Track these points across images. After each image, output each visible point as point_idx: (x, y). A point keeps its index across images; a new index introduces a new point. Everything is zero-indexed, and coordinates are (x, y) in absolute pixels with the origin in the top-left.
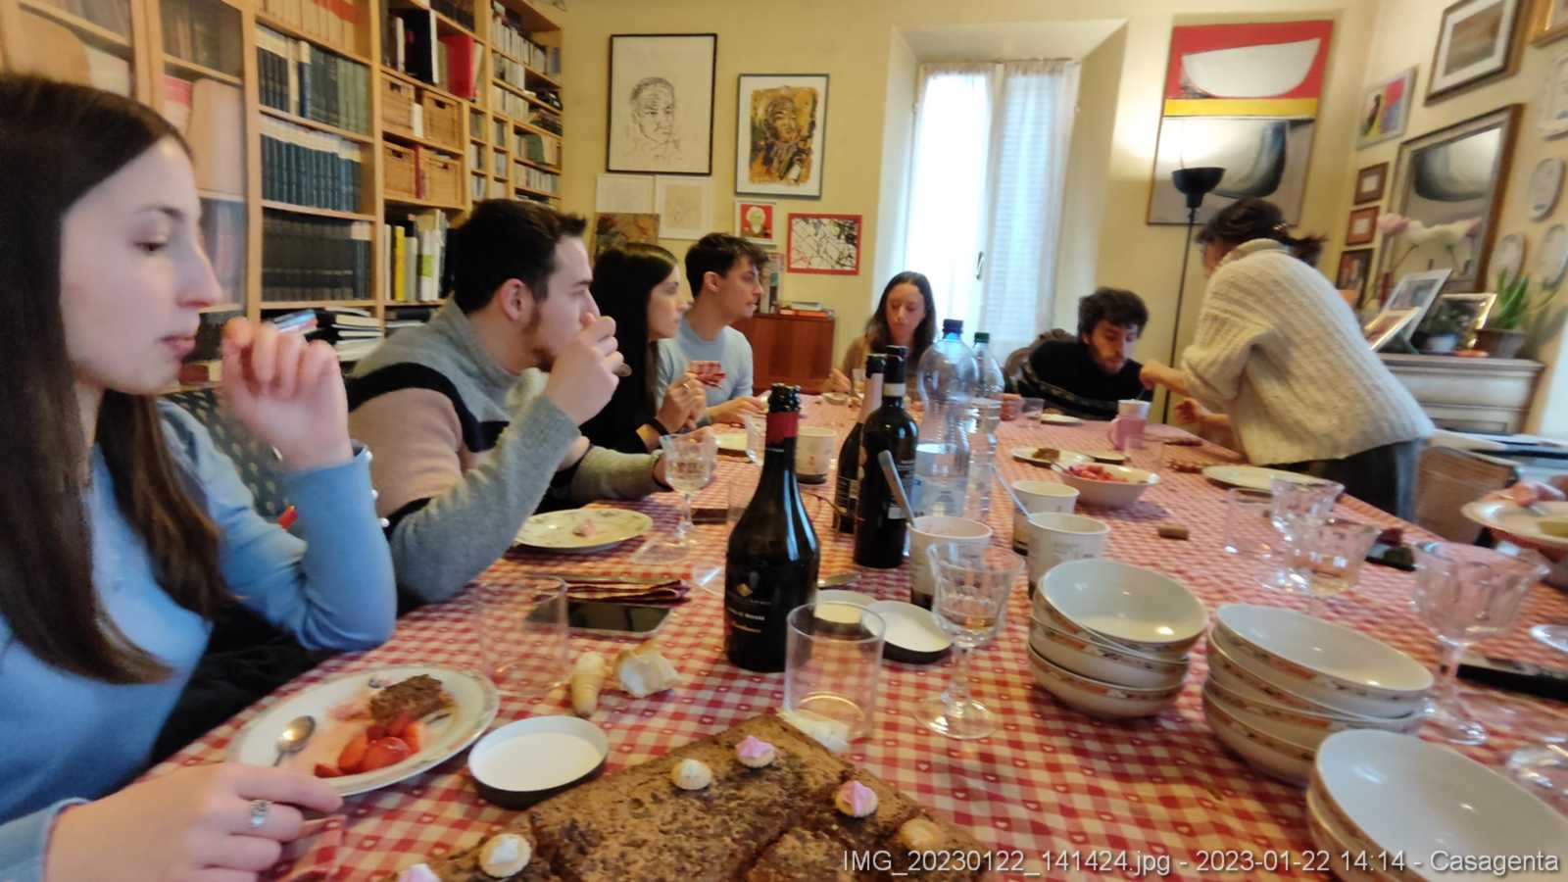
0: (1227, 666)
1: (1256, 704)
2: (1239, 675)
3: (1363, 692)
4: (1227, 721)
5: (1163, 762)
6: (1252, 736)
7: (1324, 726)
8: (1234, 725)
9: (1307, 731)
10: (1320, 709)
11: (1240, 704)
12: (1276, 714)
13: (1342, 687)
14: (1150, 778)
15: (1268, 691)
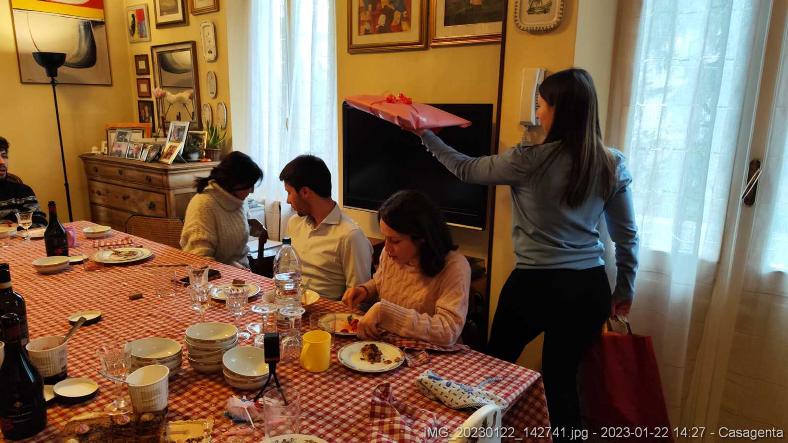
0: (194, 348)
1: (204, 356)
2: (198, 349)
3: (226, 340)
4: (198, 364)
5: (187, 385)
6: (206, 365)
7: (221, 353)
8: (201, 364)
9: (218, 356)
10: (219, 349)
11: (201, 357)
12: (209, 356)
13: (222, 341)
14: (186, 391)
15: (207, 350)
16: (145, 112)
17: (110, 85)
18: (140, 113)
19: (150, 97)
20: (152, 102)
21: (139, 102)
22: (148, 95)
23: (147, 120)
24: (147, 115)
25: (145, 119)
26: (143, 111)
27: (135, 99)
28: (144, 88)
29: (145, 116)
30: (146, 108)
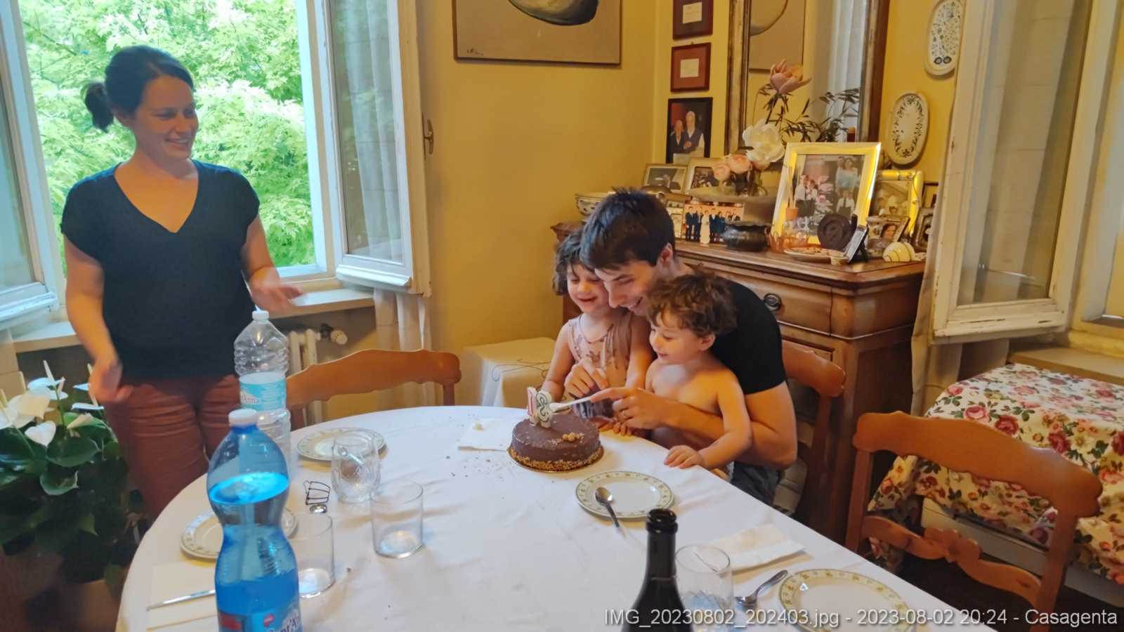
16: (685, 126)
17: (615, 66)
18: (670, 128)
19: (706, 87)
20: (709, 102)
21: (671, 101)
22: (702, 85)
23: (688, 145)
24: (690, 136)
25: (683, 141)
26: (679, 124)
27: (661, 94)
28: (690, 68)
29: (684, 135)
30: (691, 116)
